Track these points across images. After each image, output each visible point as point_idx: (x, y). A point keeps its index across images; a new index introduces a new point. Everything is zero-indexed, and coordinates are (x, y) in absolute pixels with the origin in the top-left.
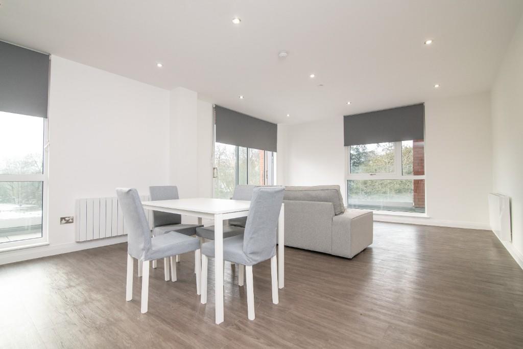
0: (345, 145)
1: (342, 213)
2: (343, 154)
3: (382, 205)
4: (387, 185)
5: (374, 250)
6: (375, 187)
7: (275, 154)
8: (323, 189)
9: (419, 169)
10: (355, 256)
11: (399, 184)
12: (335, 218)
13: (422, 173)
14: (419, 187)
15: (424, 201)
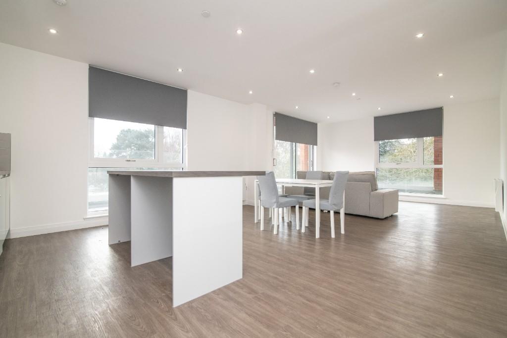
0: (375, 140)
1: (376, 190)
2: (373, 147)
3: (406, 189)
4: (412, 173)
5: (399, 216)
6: (400, 175)
7: (315, 147)
8: (363, 174)
9: (438, 159)
10: (386, 218)
11: (425, 173)
12: (372, 193)
13: (441, 163)
14: (438, 174)
15: (442, 186)
